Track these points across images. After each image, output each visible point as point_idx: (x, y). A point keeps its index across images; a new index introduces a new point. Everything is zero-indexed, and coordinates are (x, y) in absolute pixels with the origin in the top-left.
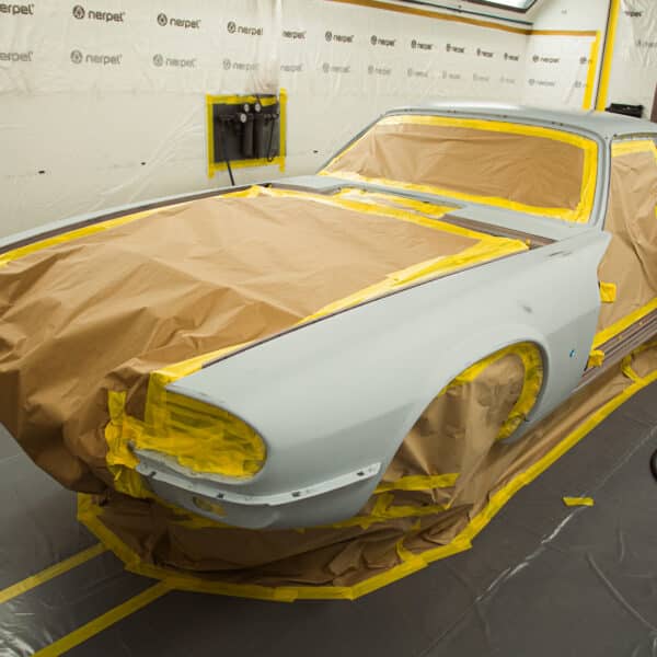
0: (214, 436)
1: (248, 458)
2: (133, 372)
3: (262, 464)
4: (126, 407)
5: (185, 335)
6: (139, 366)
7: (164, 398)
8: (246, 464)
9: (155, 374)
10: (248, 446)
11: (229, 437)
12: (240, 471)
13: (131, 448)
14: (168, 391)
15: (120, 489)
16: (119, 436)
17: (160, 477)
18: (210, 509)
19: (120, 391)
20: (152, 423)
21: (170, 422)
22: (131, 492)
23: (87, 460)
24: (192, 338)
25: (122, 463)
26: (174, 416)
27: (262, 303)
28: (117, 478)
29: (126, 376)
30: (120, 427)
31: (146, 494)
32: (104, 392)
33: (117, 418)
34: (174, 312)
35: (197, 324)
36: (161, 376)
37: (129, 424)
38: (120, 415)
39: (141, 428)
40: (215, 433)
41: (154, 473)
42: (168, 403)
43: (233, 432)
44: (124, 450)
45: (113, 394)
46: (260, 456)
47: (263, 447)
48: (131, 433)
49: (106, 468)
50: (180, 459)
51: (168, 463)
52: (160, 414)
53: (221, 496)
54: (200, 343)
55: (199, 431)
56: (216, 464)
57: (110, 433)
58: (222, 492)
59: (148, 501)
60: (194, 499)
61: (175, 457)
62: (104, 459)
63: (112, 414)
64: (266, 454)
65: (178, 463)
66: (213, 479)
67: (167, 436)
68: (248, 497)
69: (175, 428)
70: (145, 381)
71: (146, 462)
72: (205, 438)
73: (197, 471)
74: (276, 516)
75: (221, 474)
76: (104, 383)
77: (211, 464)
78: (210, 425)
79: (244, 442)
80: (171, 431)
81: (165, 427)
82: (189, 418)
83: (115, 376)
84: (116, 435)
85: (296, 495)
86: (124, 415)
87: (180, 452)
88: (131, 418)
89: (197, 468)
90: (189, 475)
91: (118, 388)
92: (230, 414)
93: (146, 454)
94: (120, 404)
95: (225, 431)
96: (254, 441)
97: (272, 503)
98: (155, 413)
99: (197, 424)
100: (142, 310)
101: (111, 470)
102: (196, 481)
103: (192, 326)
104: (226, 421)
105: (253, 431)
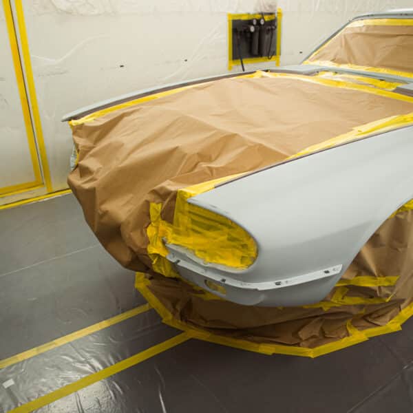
0: (221, 237)
1: (244, 255)
2: (166, 189)
3: (254, 260)
4: (161, 214)
5: (204, 165)
6: (170, 186)
7: (187, 208)
8: (243, 259)
9: (181, 191)
10: (244, 246)
11: (232, 239)
12: (238, 264)
13: (164, 243)
14: (189, 203)
15: (157, 270)
16: (157, 234)
17: (182, 264)
18: (216, 289)
19: (158, 203)
20: (179, 226)
21: (190, 226)
22: (164, 273)
23: (135, 250)
24: (209, 168)
25: (158, 253)
26: (193, 222)
27: (261, 145)
28: (154, 262)
29: (162, 193)
30: (157, 228)
31: (173, 275)
32: (147, 203)
33: (155, 222)
34: (197, 149)
35: (213, 157)
36: (185, 193)
37: (163, 226)
38: (157, 219)
39: (171, 229)
40: (222, 235)
41: (178, 261)
42: (190, 212)
43: (234, 235)
44: (160, 244)
45: (153, 205)
46: (253, 254)
47: (256, 248)
48: (164, 233)
49: (146, 255)
50: (197, 253)
51: (189, 255)
52: (183, 219)
53: (224, 280)
54: (214, 171)
55: (210, 234)
56: (221, 257)
57: (150, 232)
58: (225, 278)
59: (176, 279)
60: (206, 281)
61: (194, 251)
62: (146, 249)
63: (153, 219)
64: (258, 252)
65: (195, 255)
66: (219, 268)
67: (188, 235)
68: (243, 283)
69: (194, 230)
70: (174, 196)
71: (174, 253)
72: (215, 239)
73: (208, 261)
74: (262, 298)
75: (224, 265)
76: (148, 197)
77: (217, 257)
78: (219, 229)
79: (242, 243)
80: (191, 232)
81: (187, 229)
82: (204, 224)
83: (155, 192)
84: (155, 233)
85: (278, 284)
86: (160, 219)
87: (197, 248)
88: (164, 222)
89: (208, 259)
90: (202, 264)
91: (157, 201)
92: (232, 222)
93: (174, 248)
94: (157, 212)
95: (229, 234)
96: (249, 243)
97: (260, 289)
98: (180, 219)
99: (209, 228)
100: (176, 148)
101: (150, 256)
102: (206, 269)
103: (210, 160)
104: (230, 227)
105: (248, 235)
